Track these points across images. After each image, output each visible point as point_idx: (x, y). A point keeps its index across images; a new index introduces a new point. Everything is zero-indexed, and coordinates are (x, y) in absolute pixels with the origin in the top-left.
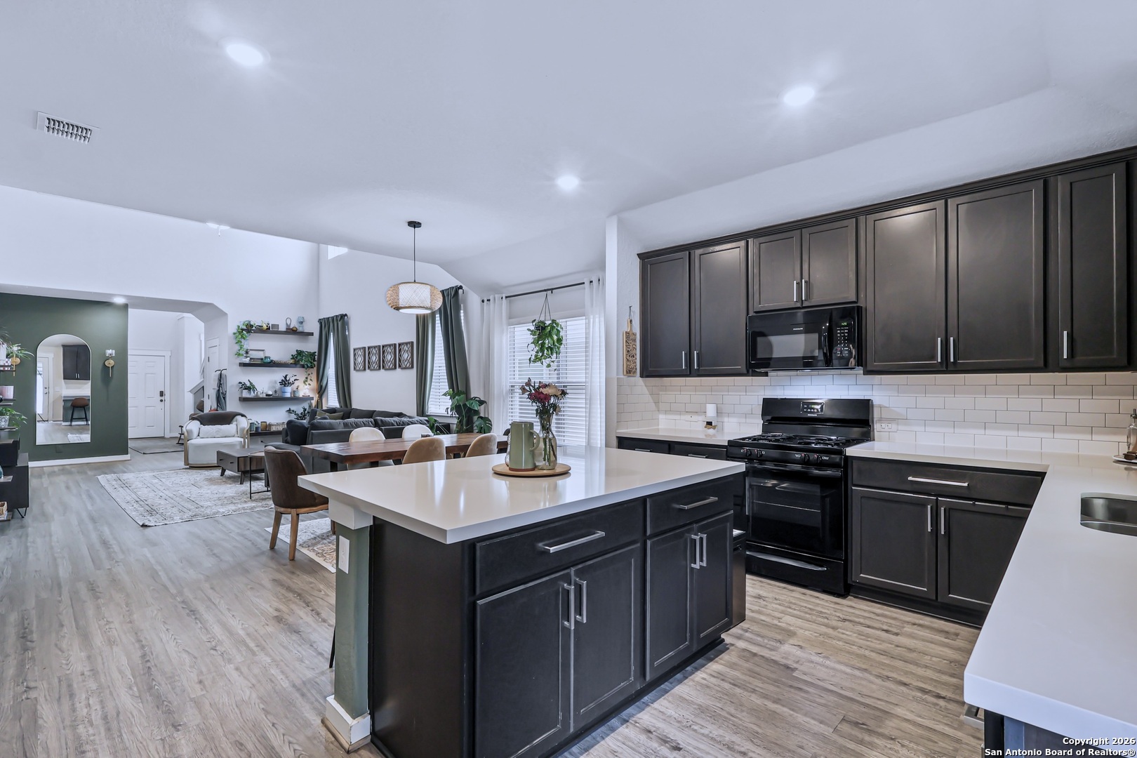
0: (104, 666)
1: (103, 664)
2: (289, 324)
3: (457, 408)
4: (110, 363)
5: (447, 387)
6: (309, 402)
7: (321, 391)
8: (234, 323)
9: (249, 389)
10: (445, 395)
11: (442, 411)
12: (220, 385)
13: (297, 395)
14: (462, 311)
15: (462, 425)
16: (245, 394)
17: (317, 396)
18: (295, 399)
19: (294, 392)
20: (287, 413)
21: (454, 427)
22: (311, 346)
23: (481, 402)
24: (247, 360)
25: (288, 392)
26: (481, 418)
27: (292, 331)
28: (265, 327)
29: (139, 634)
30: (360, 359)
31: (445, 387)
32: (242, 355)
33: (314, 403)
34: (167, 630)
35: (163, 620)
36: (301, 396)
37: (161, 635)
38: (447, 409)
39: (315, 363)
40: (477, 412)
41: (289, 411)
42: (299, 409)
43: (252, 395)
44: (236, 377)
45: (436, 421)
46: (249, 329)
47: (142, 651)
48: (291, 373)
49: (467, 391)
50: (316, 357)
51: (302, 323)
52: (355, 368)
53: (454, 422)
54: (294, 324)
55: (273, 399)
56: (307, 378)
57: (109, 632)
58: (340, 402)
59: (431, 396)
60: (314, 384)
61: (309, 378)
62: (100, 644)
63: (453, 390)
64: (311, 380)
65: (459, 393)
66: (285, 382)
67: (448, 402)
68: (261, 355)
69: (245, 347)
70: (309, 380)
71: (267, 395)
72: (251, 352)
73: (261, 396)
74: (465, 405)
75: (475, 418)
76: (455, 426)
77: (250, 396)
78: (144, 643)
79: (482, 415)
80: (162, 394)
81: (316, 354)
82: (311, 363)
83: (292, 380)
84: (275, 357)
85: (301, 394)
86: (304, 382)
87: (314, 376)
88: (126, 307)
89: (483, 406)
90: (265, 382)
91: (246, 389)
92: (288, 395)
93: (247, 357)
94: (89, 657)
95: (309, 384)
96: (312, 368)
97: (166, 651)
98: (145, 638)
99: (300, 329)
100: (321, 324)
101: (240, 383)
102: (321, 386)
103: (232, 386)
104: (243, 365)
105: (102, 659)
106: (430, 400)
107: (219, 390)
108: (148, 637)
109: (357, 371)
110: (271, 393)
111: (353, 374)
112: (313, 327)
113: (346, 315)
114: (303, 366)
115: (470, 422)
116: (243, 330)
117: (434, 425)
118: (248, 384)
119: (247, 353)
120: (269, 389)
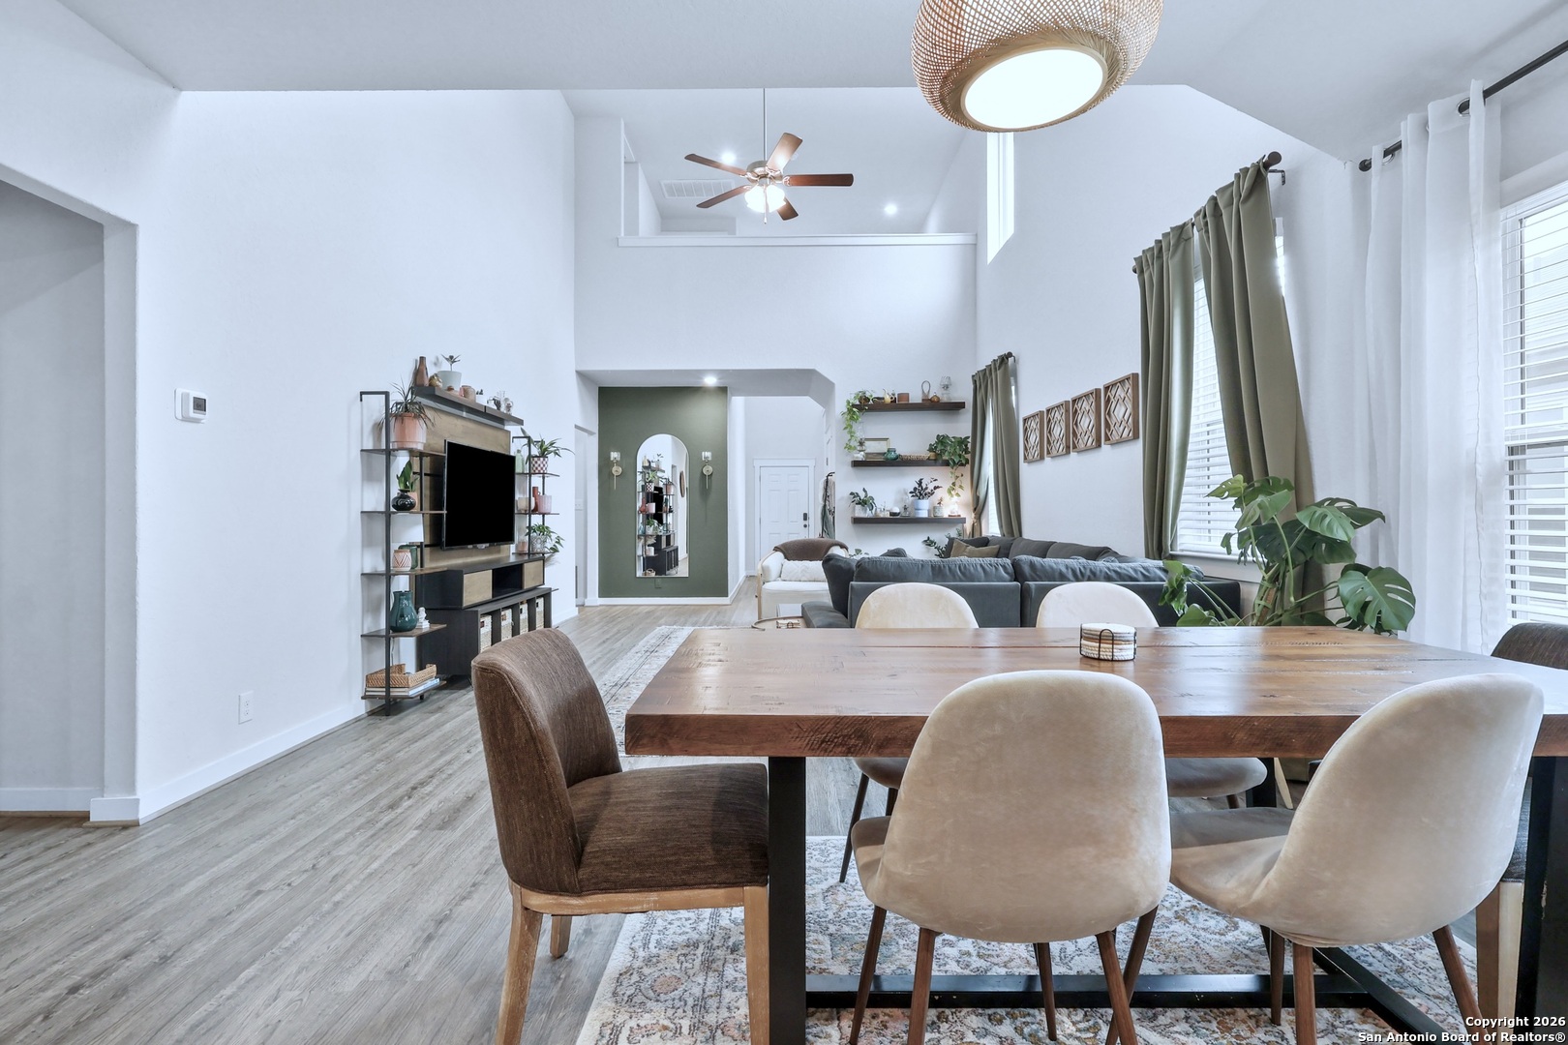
2: (926, 392)
3: (1260, 534)
4: (708, 470)
5: (1228, 469)
6: (959, 527)
7: (979, 507)
8: (844, 396)
9: (863, 503)
10: (1218, 493)
11: (1213, 546)
12: (826, 497)
13: (939, 514)
14: (1279, 241)
15: (1281, 589)
16: (860, 512)
17: (973, 515)
18: (934, 521)
19: (934, 508)
20: (924, 546)
21: (1251, 594)
22: (960, 427)
23: (1361, 517)
24: (860, 456)
25: (924, 509)
26: (1363, 570)
27: (931, 405)
28: (888, 399)
30: (1033, 438)
31: (1223, 471)
32: (855, 448)
33: (968, 526)
36: (946, 516)
38: (1228, 537)
39: (968, 456)
40: (1339, 549)
41: (929, 543)
42: (941, 537)
43: (868, 514)
44: (847, 484)
45: (1187, 572)
46: (866, 406)
48: (928, 475)
49: (1300, 482)
50: (969, 445)
51: (946, 387)
52: (1025, 458)
53: (1252, 578)
54: (935, 391)
55: (900, 520)
56: (954, 484)
58: (1001, 527)
59: (1182, 507)
60: (966, 495)
61: (958, 484)
63: (1248, 478)
64: (961, 487)
65: (1269, 486)
66: (920, 492)
67: (1228, 516)
68: (881, 447)
69: (859, 435)
70: (957, 487)
71: (892, 514)
72: (867, 443)
73: (882, 516)
74: (1293, 526)
75: (1333, 570)
76: (1256, 589)
77: (866, 516)
79: (1362, 559)
80: (805, 517)
81: (970, 440)
82: (960, 456)
83: (931, 487)
84: (904, 449)
85: (945, 513)
86: (949, 492)
87: (966, 481)
88: (723, 390)
89: (1365, 531)
90: (889, 492)
91: (859, 503)
92: (924, 514)
93: (860, 451)
95: (958, 495)
96: (962, 465)
99: (945, 399)
100: (975, 382)
101: (852, 494)
102: (978, 498)
103: (842, 498)
104: (856, 464)
106: (1181, 516)
107: (825, 506)
109: (1030, 462)
110: (897, 510)
111: (1023, 467)
112: (964, 392)
113: (1010, 355)
114: (946, 464)
115: (1310, 580)
116: (854, 406)
117: (1180, 585)
118: (862, 495)
119: (861, 444)
120: (896, 503)
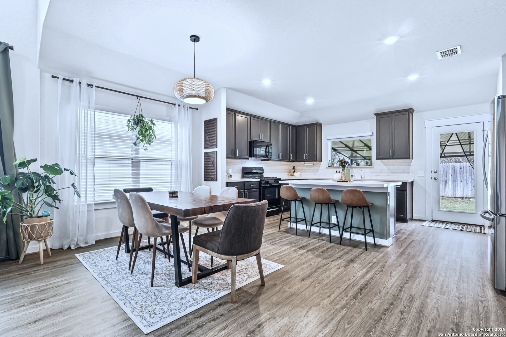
0: (424, 288)
1: (423, 290)
29: (396, 294)
34: (384, 288)
35: (379, 294)
37: (390, 288)
47: (404, 285)
57: (408, 305)
62: (418, 300)
78: (400, 288)
94: (427, 297)
97: (396, 280)
98: (397, 290)
105: (422, 292)
108: (395, 290)
